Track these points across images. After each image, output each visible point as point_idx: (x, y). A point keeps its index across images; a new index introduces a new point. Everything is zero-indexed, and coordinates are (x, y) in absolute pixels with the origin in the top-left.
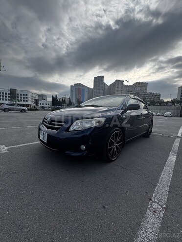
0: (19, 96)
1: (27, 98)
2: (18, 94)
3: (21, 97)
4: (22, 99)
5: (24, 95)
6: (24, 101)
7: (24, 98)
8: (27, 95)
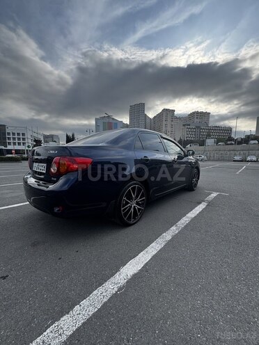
0: (11, 136)
1: (24, 139)
2: (9, 134)
3: (14, 139)
4: (17, 141)
5: (18, 134)
6: (19, 144)
7: (19, 139)
8: (23, 134)
